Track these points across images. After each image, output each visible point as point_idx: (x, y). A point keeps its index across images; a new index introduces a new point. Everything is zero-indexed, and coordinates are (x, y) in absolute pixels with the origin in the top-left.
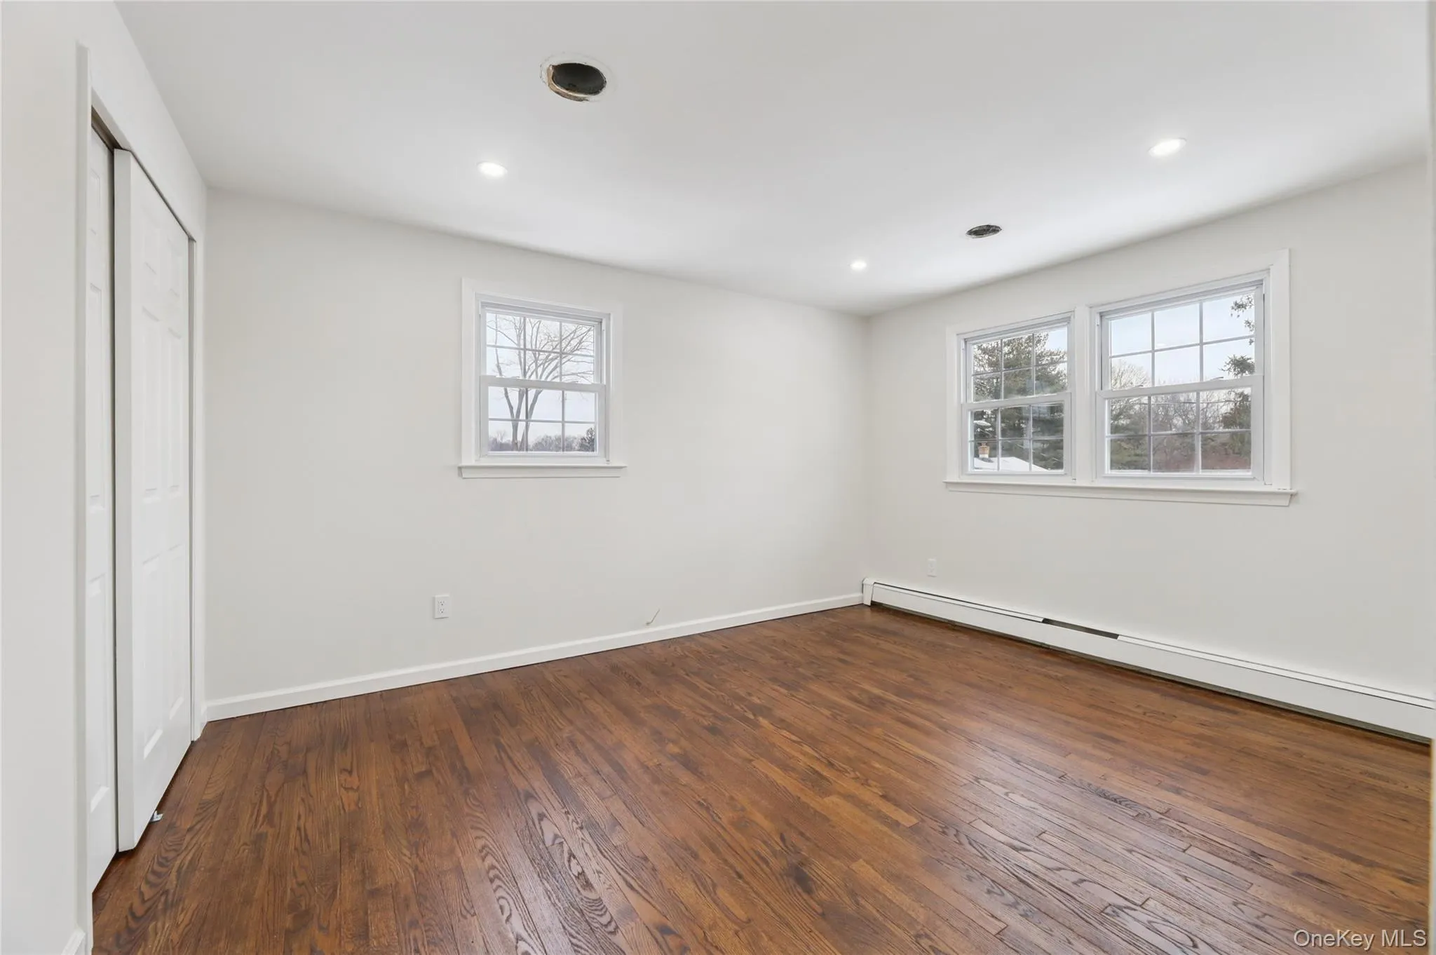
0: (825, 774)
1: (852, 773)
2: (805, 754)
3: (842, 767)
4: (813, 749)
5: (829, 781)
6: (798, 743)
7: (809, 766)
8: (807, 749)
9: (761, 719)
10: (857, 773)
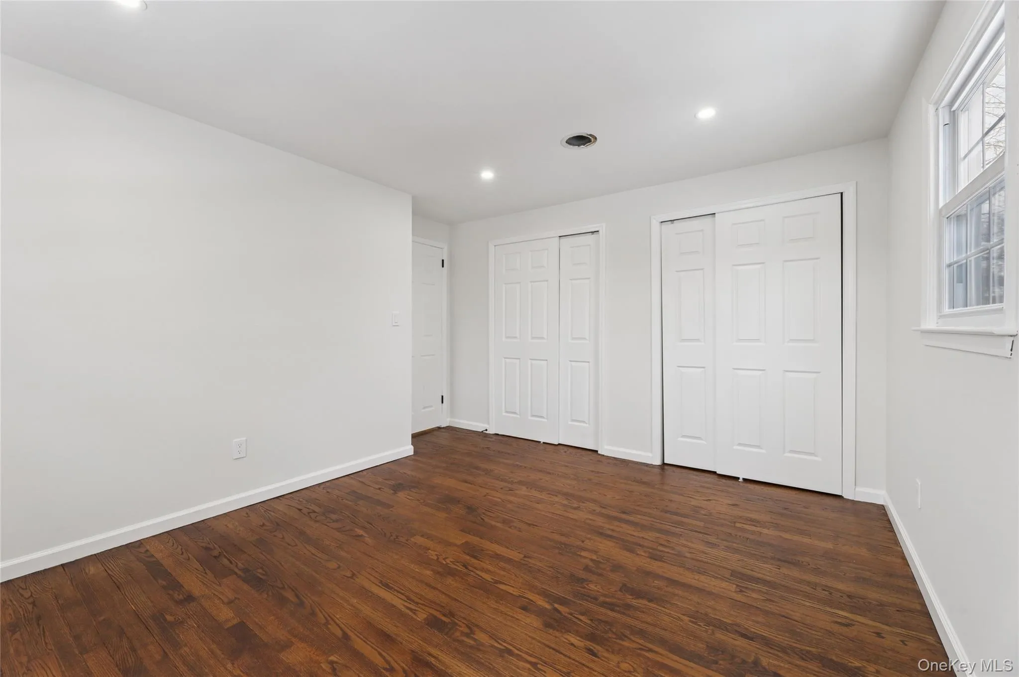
0: (468, 557)
1: (448, 562)
2: (488, 571)
3: (457, 566)
4: (481, 577)
5: (465, 553)
6: (497, 582)
7: (481, 561)
8: (487, 577)
9: (548, 606)
10: (444, 562)
